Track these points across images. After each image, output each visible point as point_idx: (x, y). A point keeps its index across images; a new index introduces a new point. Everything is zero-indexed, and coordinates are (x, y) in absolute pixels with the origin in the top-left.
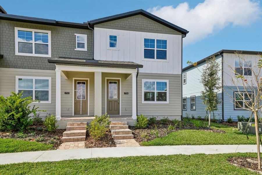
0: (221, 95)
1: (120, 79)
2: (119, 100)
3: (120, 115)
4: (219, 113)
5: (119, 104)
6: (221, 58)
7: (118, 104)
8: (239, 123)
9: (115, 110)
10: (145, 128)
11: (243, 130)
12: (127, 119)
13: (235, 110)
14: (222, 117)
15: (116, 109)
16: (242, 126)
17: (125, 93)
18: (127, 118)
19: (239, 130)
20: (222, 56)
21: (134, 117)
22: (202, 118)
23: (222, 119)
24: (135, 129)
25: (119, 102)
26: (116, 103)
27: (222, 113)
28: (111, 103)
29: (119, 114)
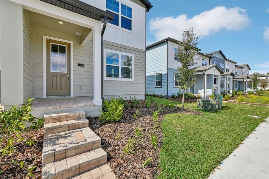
0: (166, 75)
1: (71, 43)
2: (70, 74)
3: (72, 95)
4: (164, 90)
5: (69, 80)
6: (166, 45)
7: (67, 80)
8: (199, 101)
9: (62, 89)
10: (119, 122)
11: (203, 107)
12: (85, 106)
13: (174, 87)
14: (166, 93)
15: (64, 87)
16: (202, 103)
17: (79, 65)
18: (85, 104)
19: (198, 107)
20: (167, 43)
21: (98, 101)
22: (149, 94)
23: (166, 94)
24: (101, 125)
25: (70, 77)
26: (64, 78)
27: (166, 90)
28: (54, 78)
29: (69, 94)
